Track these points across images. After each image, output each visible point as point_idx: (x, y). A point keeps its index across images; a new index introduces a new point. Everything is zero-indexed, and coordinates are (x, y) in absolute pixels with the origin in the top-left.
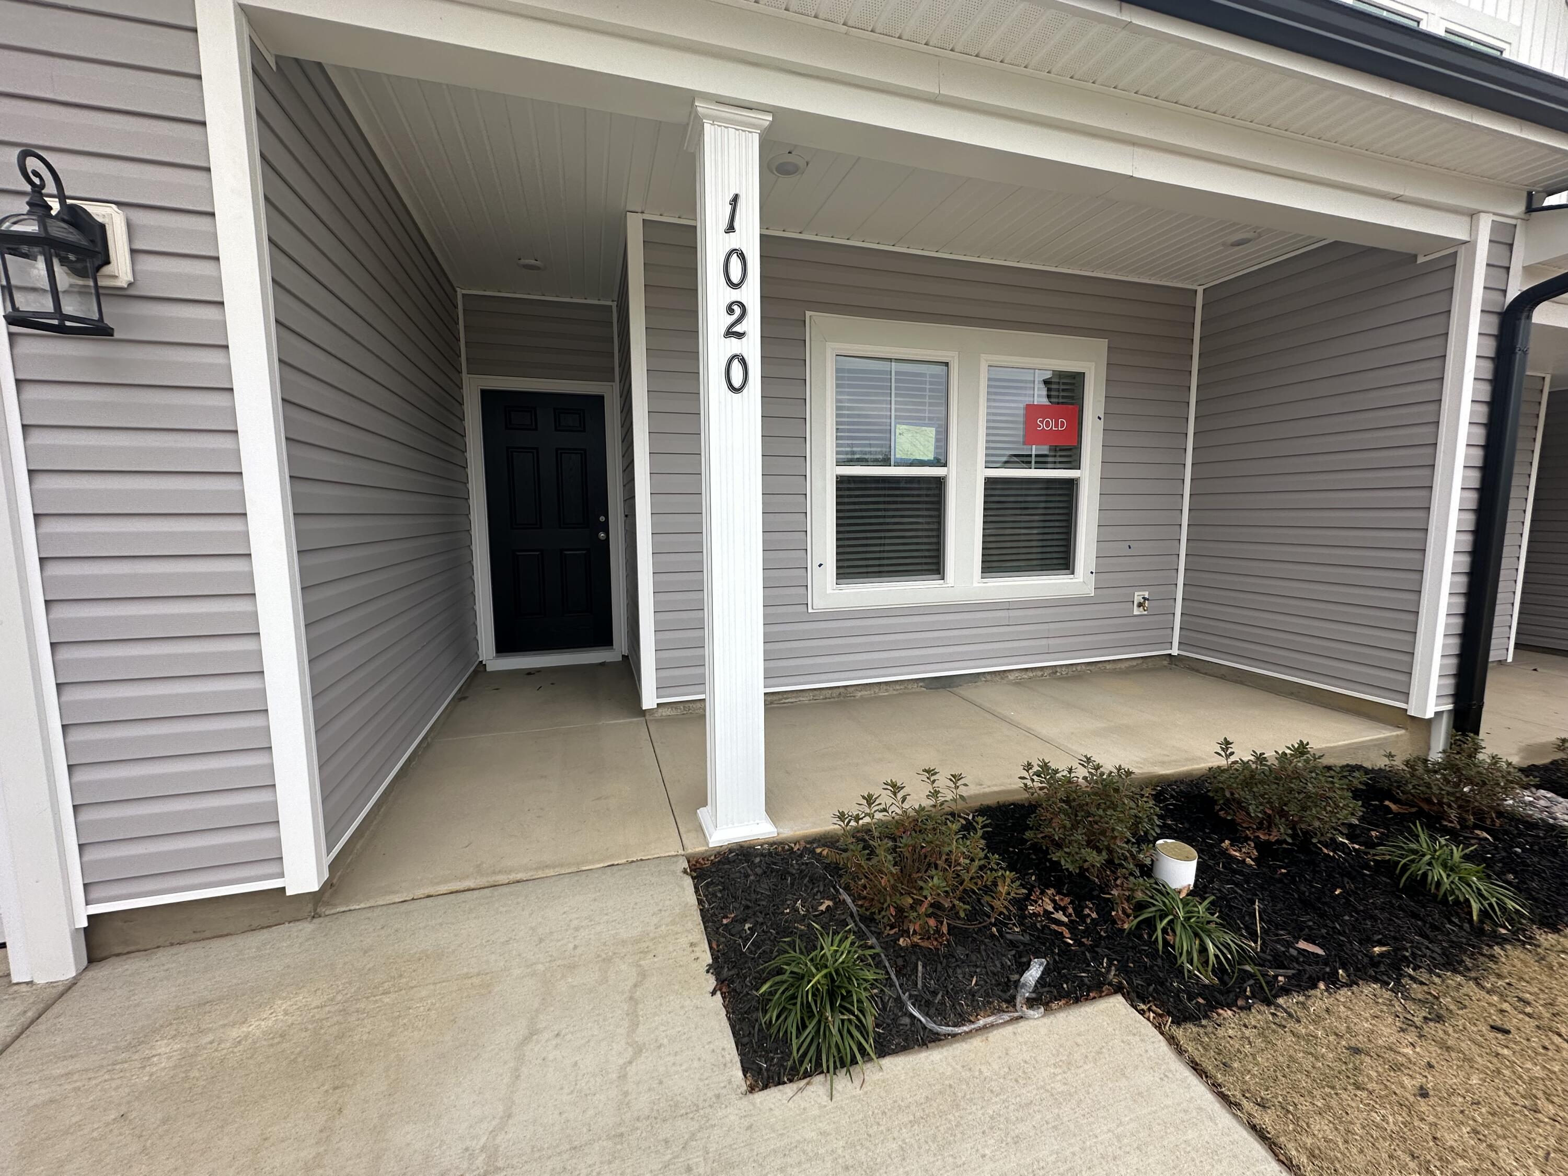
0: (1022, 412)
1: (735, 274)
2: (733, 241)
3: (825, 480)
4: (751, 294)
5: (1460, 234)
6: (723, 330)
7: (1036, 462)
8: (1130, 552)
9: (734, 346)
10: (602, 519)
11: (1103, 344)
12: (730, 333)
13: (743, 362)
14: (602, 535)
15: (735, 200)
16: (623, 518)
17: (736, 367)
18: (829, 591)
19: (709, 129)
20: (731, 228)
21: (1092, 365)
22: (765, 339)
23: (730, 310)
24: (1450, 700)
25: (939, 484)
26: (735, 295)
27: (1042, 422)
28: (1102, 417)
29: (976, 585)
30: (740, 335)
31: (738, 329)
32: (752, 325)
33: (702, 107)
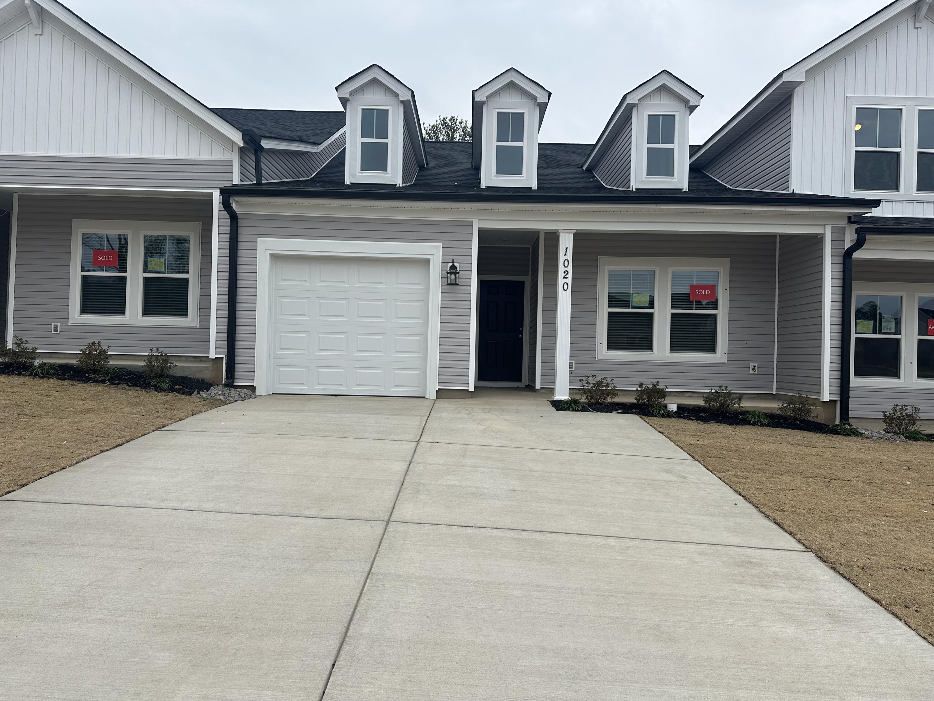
0: (689, 287)
1: (566, 264)
2: (566, 257)
3: (603, 313)
4: (570, 269)
5: (821, 232)
6: (563, 277)
7: (695, 307)
8: (747, 346)
9: (565, 280)
10: (521, 329)
11: (727, 261)
12: (564, 278)
13: (567, 284)
14: (520, 336)
15: (567, 249)
16: (529, 329)
17: (565, 285)
18: (604, 353)
19: (561, 234)
20: (565, 255)
21: (722, 269)
22: (573, 279)
23: (565, 273)
24: (839, 396)
25: (651, 315)
26: (566, 269)
27: (698, 292)
28: (728, 289)
29: (667, 355)
30: (567, 278)
31: (566, 277)
32: (570, 276)
33: (559, 231)
